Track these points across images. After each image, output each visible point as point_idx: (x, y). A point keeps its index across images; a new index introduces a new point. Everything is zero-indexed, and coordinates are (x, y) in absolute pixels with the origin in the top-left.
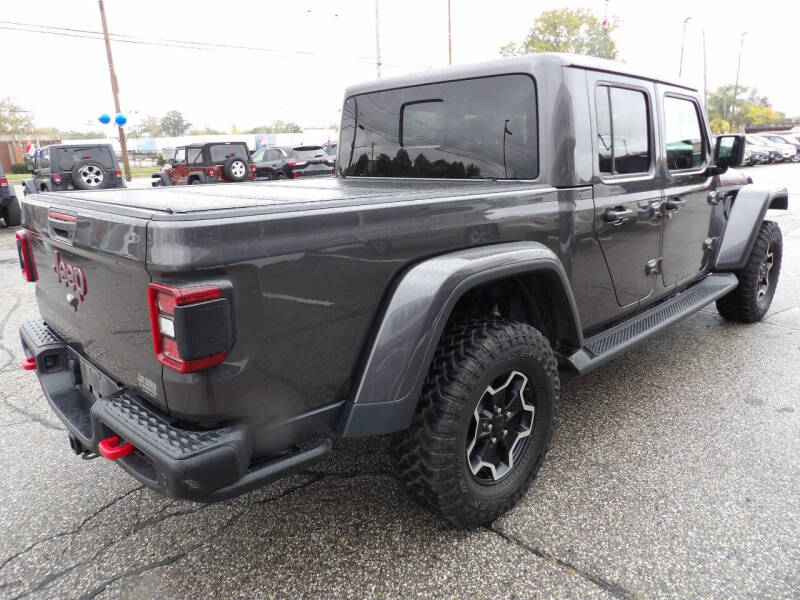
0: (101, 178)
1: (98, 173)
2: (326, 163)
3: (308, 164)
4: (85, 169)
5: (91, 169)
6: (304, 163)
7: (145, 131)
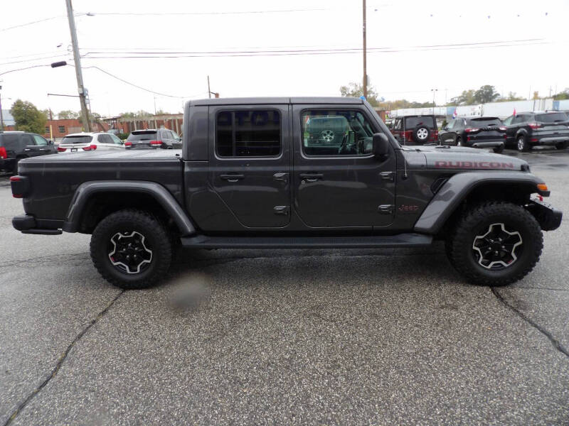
0: (333, 137)
1: (331, 135)
2: (498, 130)
3: (481, 130)
4: (325, 132)
5: (328, 132)
6: (477, 130)
7: (463, 101)
